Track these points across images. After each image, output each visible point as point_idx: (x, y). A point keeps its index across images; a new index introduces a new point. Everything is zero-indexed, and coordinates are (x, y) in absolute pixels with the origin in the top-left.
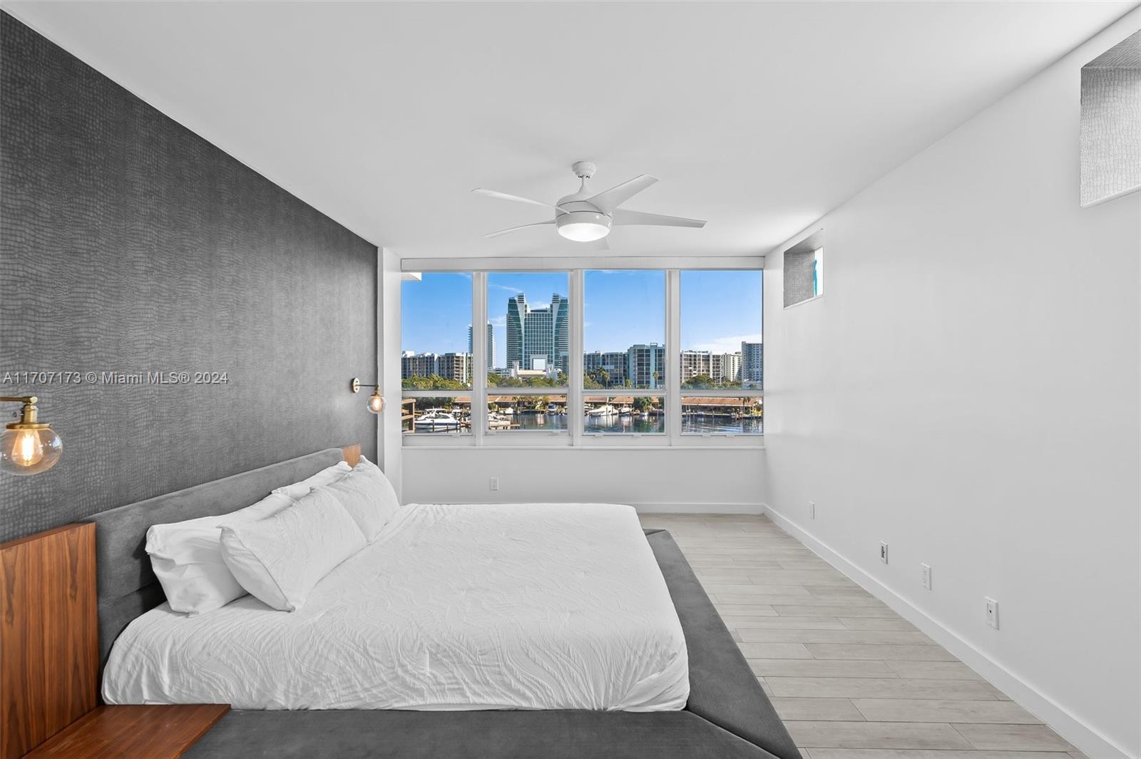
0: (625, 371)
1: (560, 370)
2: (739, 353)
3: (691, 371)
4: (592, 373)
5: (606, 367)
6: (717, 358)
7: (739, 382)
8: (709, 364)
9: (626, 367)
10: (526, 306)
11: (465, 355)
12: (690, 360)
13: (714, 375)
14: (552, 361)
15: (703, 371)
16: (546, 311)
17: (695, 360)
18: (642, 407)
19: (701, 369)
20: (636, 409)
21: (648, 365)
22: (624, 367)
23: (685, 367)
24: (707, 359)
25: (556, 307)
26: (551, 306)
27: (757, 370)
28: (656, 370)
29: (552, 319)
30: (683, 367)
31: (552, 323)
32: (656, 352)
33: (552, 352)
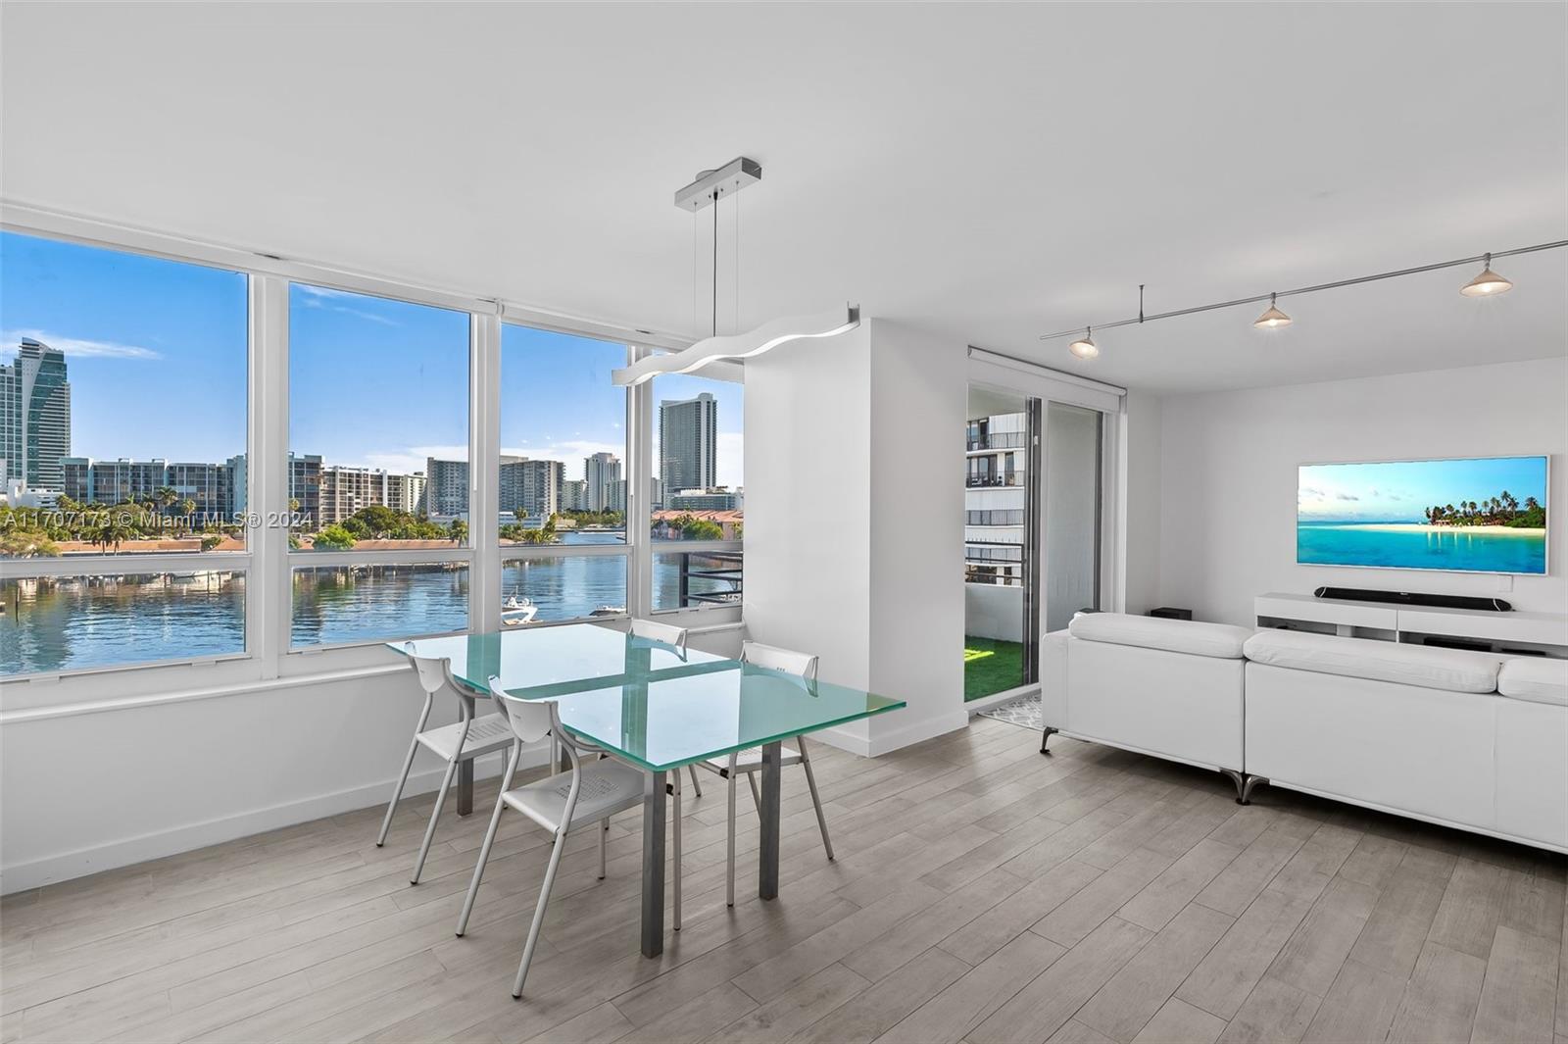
0: (219, 496)
2: (423, 474)
3: (350, 498)
4: (146, 500)
5: (178, 489)
6: (395, 481)
7: (422, 516)
8: (382, 488)
9: (225, 489)
12: (350, 481)
13: (389, 505)
14: (20, 473)
15: (372, 499)
17: (358, 482)
19: (369, 496)
22: (219, 490)
23: (341, 493)
24: (378, 480)
25: (31, 368)
26: (18, 363)
27: (452, 499)
28: (290, 496)
29: (19, 389)
30: (338, 493)
31: (19, 398)
32: (290, 466)
33: (19, 456)
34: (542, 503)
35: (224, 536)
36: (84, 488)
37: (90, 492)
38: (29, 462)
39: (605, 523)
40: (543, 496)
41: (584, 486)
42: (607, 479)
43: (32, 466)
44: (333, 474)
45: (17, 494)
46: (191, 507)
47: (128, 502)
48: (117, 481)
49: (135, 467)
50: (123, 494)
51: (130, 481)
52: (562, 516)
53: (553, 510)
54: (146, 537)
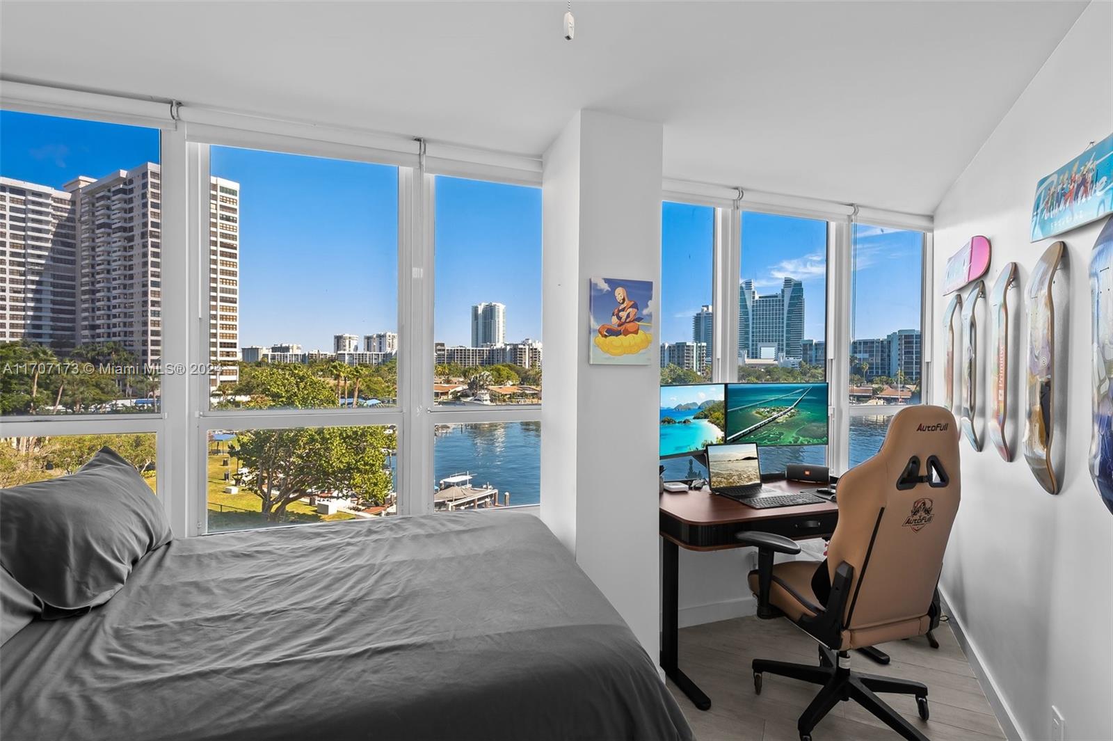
0: (882, 360)
1: (799, 357)
5: (858, 356)
9: (885, 355)
10: (754, 292)
11: (695, 344)
14: (783, 349)
16: (777, 297)
22: (882, 356)
25: (788, 293)
26: (783, 291)
29: (783, 305)
31: (783, 309)
33: (783, 340)
35: (886, 386)
36: (811, 357)
37: (814, 359)
38: (786, 343)
43: (788, 345)
45: (782, 361)
46: (866, 367)
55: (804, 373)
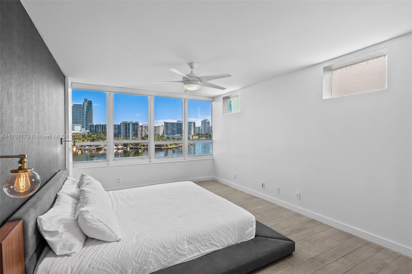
0: (119, 131)
1: (88, 131)
2: (163, 126)
3: (146, 132)
6: (155, 127)
7: (163, 136)
12: (146, 128)
14: (84, 127)
16: (81, 105)
18: (127, 146)
20: (124, 146)
21: (129, 129)
22: (119, 130)
23: (144, 130)
25: (86, 104)
26: (84, 103)
27: (169, 131)
28: (132, 131)
29: (84, 109)
30: (143, 130)
31: (84, 111)
32: (132, 124)
33: (84, 123)
34: (190, 132)
36: (93, 130)
37: (94, 131)
38: (86, 125)
39: (205, 137)
40: (190, 131)
41: (201, 128)
42: (207, 126)
44: (142, 126)
45: (83, 132)
47: (101, 133)
48: (99, 128)
49: (103, 125)
50: (100, 131)
51: (102, 128)
52: (195, 135)
53: (193, 134)
54: (102, 141)
55: (90, 136)
